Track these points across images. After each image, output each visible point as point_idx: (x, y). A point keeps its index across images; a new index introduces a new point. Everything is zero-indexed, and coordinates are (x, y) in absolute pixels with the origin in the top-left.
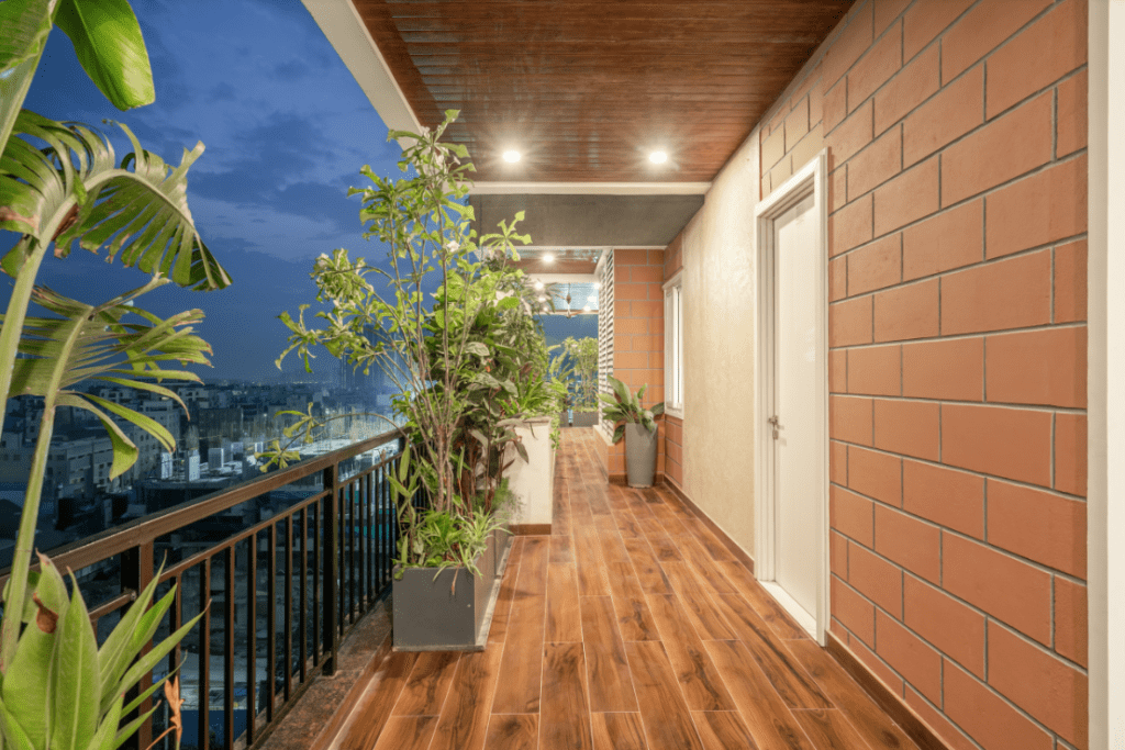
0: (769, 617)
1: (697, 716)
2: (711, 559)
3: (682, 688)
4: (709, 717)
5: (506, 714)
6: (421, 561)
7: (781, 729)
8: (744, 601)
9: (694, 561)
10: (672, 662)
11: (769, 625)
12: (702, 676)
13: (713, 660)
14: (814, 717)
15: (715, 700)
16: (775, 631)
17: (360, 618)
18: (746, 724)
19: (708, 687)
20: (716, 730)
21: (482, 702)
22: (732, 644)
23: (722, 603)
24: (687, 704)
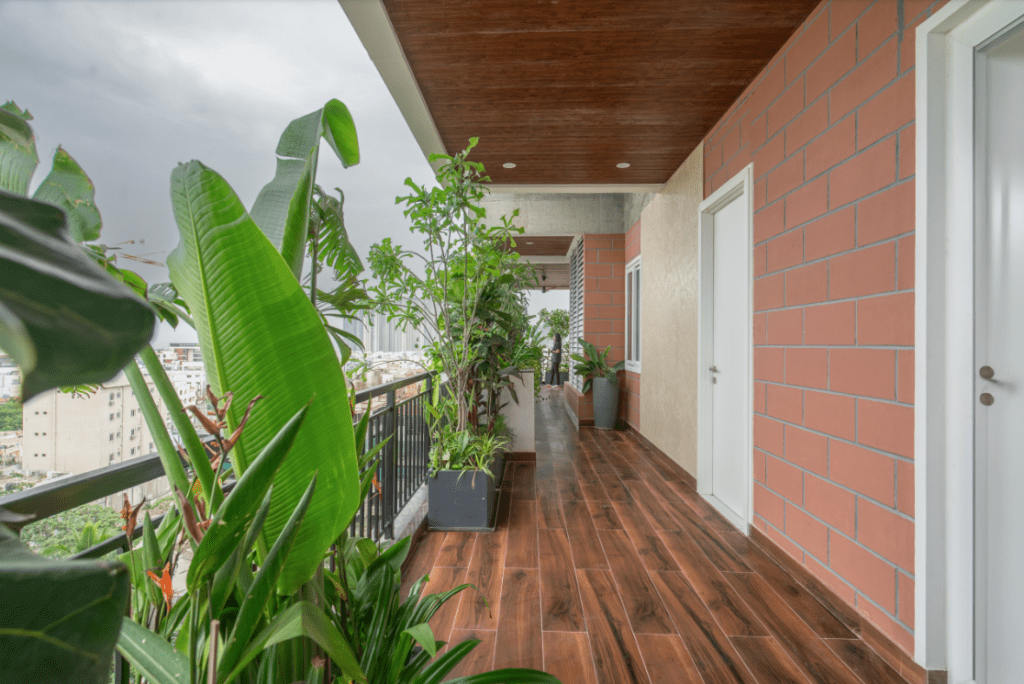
0: (708, 518)
1: (652, 574)
2: (663, 479)
3: (641, 558)
4: (661, 575)
5: (515, 569)
6: (448, 465)
7: (713, 583)
8: (688, 507)
9: (649, 480)
10: (633, 542)
11: (707, 523)
12: (656, 551)
13: (663, 542)
14: (738, 577)
15: (665, 564)
16: (712, 526)
17: (400, 510)
18: (689, 579)
19: (660, 557)
20: (667, 582)
21: (497, 561)
22: (679, 534)
23: (671, 508)
24: (645, 566)
